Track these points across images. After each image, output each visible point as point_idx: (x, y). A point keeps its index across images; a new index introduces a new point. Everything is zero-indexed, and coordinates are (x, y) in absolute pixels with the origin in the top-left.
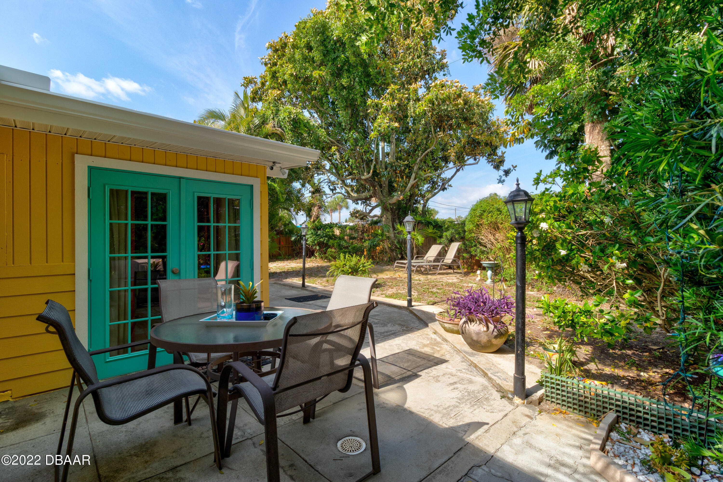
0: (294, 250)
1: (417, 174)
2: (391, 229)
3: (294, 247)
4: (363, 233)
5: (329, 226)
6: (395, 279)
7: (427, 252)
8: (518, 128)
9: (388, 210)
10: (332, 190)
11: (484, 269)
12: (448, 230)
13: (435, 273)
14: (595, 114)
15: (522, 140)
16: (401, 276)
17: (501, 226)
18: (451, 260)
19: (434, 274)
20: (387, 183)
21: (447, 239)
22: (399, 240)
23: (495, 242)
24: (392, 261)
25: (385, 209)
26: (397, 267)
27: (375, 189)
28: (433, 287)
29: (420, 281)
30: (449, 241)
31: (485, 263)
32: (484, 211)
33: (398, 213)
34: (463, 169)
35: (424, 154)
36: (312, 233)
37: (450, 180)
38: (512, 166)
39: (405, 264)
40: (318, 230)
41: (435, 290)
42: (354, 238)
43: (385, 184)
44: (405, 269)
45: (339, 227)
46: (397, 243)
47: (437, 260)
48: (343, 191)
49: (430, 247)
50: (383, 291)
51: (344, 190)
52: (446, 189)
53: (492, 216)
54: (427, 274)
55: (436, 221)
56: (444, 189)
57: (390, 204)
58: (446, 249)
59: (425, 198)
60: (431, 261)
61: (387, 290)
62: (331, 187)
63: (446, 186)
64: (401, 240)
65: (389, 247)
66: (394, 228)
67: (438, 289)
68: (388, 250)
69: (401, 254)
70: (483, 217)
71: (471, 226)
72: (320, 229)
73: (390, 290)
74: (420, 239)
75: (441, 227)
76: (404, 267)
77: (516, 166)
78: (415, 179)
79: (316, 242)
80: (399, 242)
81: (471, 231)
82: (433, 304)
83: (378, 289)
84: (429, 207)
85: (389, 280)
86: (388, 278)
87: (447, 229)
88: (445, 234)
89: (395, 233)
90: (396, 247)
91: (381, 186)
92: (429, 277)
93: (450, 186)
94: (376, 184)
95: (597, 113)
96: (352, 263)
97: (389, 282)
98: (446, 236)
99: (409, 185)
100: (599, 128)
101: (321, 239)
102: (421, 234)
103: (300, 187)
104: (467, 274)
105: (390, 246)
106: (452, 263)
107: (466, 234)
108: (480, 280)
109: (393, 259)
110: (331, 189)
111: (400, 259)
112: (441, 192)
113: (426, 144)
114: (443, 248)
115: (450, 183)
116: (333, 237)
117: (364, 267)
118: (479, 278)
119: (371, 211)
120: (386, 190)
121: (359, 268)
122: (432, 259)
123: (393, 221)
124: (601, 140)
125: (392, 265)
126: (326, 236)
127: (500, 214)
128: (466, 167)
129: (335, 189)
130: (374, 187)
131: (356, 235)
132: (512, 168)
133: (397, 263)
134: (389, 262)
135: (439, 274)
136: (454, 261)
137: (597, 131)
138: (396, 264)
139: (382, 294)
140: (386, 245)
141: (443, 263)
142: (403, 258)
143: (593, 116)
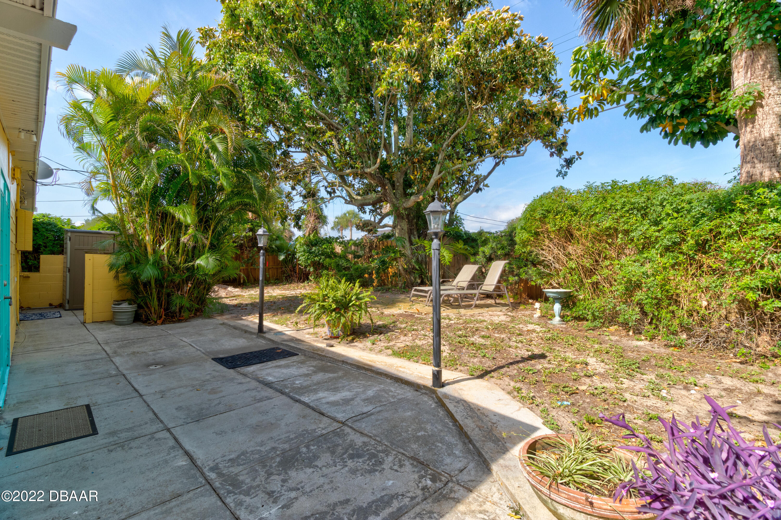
0: (283, 272)
1: (442, 164)
2: (407, 244)
3: (284, 269)
4: (370, 251)
5: (327, 241)
6: (412, 316)
7: (456, 275)
8: (594, 90)
9: (403, 218)
10: (330, 193)
11: (546, 299)
12: (486, 244)
13: (471, 305)
14: (759, 32)
15: (595, 112)
16: (421, 310)
17: (577, 233)
18: (493, 287)
19: (469, 307)
20: (402, 181)
21: (485, 256)
22: (418, 259)
23: (564, 259)
24: (408, 286)
25: (398, 217)
26: (414, 295)
27: (385, 189)
28: (474, 334)
29: (450, 319)
30: (487, 258)
31: (549, 291)
32: (549, 212)
33: (417, 224)
34: (503, 163)
35: (453, 136)
36: (304, 251)
37: (486, 177)
38: (577, 152)
39: (426, 292)
40: (313, 246)
41: (477, 339)
42: (359, 257)
43: (398, 182)
44: (427, 299)
45: (341, 243)
46: (415, 262)
47: (471, 286)
48: (344, 194)
49: (460, 269)
50: (390, 341)
51: (345, 192)
52: (481, 189)
53: (562, 219)
54: (459, 307)
55: (466, 233)
56: (478, 190)
57: (405, 209)
58: (484, 270)
59: (453, 203)
60: (463, 289)
61: (397, 338)
62: (329, 189)
63: (481, 186)
64: (420, 259)
65: (404, 269)
66: (411, 243)
67: (483, 337)
68: (402, 271)
69: (420, 277)
70: (547, 220)
71: (526, 236)
72: (315, 245)
73: (402, 338)
74: (447, 256)
75: (474, 240)
76: (426, 297)
77: (582, 153)
78: (440, 172)
79: (309, 262)
80: (417, 261)
81: (524, 244)
82: (481, 377)
83: (382, 337)
84: (458, 214)
85: (401, 319)
86: (401, 315)
87: (485, 242)
88: (481, 249)
89: (412, 249)
90: (414, 268)
91: (393, 186)
92: (462, 311)
93: (487, 186)
94: (387, 181)
95: (764, 29)
96: (339, 294)
97: (401, 323)
98: (484, 252)
99: (432, 181)
100: (763, 57)
101: (316, 258)
102: (448, 249)
103: (290, 190)
104: (515, 306)
105: (406, 267)
106: (494, 290)
107: (517, 247)
108: (539, 317)
109: (410, 285)
110: (328, 192)
111: (420, 285)
112: (475, 194)
113: (456, 122)
114: (480, 270)
115: (486, 182)
116: (332, 255)
117: (358, 299)
118: (538, 314)
119: (381, 220)
120: (400, 190)
121: (350, 301)
122: (465, 284)
123: (410, 233)
124: (770, 77)
125: (409, 292)
126: (322, 254)
127: (575, 215)
128: (508, 159)
129: (334, 192)
130: (383, 186)
131: (361, 253)
132: (577, 157)
133: (416, 290)
134: (404, 288)
135: (477, 306)
136: (497, 288)
137: (761, 62)
138: (413, 292)
139: (387, 348)
140: (402, 264)
141: (481, 291)
142: (423, 283)
143: (752, 37)
